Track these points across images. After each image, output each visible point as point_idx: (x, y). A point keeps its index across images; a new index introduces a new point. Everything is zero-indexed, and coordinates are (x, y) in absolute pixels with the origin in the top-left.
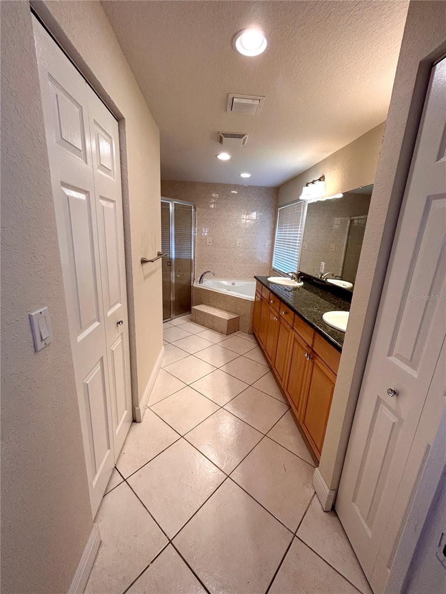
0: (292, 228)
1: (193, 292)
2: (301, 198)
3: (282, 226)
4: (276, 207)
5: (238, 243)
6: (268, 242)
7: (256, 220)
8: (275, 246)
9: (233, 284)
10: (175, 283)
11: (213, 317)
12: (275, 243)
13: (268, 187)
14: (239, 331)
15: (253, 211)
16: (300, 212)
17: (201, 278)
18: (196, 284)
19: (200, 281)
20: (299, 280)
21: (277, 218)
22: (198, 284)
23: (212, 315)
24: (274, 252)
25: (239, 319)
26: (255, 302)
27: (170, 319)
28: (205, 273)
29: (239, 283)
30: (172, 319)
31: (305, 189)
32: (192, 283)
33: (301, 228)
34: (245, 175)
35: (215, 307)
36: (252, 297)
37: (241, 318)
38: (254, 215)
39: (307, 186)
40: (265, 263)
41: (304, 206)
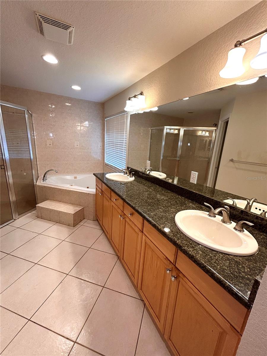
0: (118, 134)
1: (37, 191)
2: (126, 109)
3: (110, 132)
4: (103, 118)
5: (76, 145)
6: (100, 144)
7: (89, 127)
8: (105, 147)
9: (75, 178)
10: (13, 183)
11: (59, 212)
12: (105, 145)
13: (96, 102)
14: (85, 220)
15: (85, 121)
16: (124, 122)
17: (44, 176)
18: (40, 183)
19: (44, 179)
20: (131, 175)
21: (105, 127)
22: (42, 182)
23: (58, 211)
24: (105, 152)
25: (84, 210)
26: (96, 195)
27: (13, 220)
28: (48, 171)
29: (80, 177)
30: (15, 220)
31: (128, 102)
32: (35, 181)
33: (126, 134)
34: (76, 88)
35: (60, 202)
36: (92, 190)
37: (84, 209)
38: (86, 123)
39: (129, 99)
40: (99, 160)
41: (127, 117)
